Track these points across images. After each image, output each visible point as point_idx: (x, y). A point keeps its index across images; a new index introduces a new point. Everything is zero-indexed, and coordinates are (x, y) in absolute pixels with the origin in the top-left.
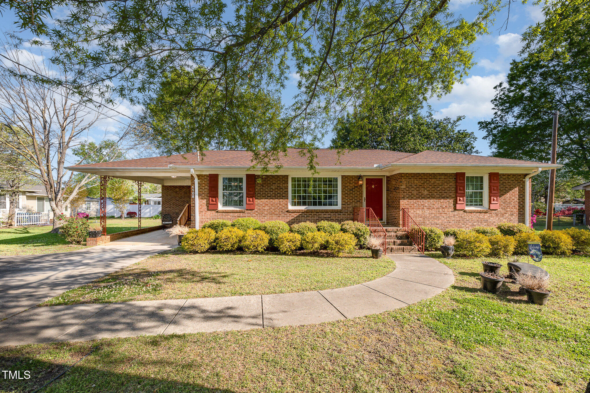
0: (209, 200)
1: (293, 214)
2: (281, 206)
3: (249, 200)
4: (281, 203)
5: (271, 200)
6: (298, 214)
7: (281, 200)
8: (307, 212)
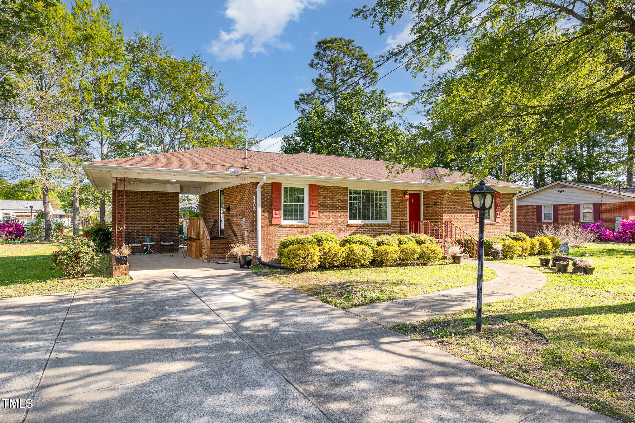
0: (272, 213)
1: (352, 229)
2: (341, 220)
3: (313, 213)
4: (342, 217)
5: (333, 214)
6: (356, 228)
7: (342, 214)
8: (364, 226)
